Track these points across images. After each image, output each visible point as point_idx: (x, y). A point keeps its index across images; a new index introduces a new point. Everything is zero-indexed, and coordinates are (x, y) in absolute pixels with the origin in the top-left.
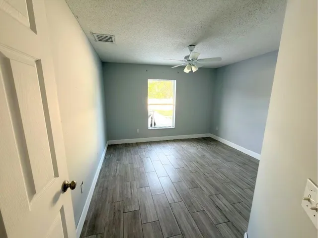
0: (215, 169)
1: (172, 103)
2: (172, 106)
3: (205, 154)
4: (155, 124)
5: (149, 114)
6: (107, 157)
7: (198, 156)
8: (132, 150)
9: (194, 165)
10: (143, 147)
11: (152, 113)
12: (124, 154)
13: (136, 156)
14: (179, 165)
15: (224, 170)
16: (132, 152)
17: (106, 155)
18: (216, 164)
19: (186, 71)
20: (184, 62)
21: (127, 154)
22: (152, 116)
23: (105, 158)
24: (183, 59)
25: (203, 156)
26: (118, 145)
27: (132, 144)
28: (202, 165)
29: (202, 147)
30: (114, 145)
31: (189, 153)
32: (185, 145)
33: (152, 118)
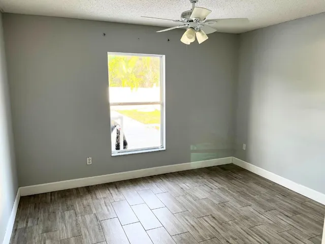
0: (245, 228)
1: (158, 100)
2: (158, 107)
3: (228, 199)
4: (125, 144)
5: (112, 124)
6: (19, 227)
7: (214, 204)
8: (78, 205)
9: (208, 223)
10: (101, 195)
11: (118, 121)
12: (59, 215)
13: (88, 218)
14: (178, 227)
15: (261, 228)
16: (78, 208)
17: (16, 222)
18: (247, 218)
19: (186, 39)
20: (182, 23)
21: (67, 214)
22: (118, 127)
23: (15, 230)
24: (179, 18)
25: (223, 205)
26: (45, 194)
27: (77, 189)
28: (222, 223)
29: (220, 186)
30: (35, 196)
31: (196, 198)
32: (187, 184)
33: (118, 133)
